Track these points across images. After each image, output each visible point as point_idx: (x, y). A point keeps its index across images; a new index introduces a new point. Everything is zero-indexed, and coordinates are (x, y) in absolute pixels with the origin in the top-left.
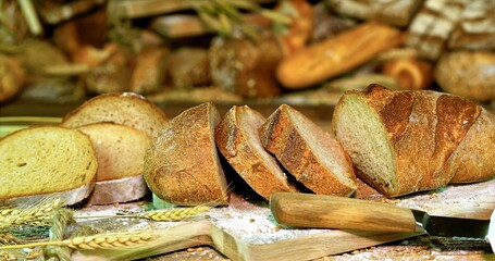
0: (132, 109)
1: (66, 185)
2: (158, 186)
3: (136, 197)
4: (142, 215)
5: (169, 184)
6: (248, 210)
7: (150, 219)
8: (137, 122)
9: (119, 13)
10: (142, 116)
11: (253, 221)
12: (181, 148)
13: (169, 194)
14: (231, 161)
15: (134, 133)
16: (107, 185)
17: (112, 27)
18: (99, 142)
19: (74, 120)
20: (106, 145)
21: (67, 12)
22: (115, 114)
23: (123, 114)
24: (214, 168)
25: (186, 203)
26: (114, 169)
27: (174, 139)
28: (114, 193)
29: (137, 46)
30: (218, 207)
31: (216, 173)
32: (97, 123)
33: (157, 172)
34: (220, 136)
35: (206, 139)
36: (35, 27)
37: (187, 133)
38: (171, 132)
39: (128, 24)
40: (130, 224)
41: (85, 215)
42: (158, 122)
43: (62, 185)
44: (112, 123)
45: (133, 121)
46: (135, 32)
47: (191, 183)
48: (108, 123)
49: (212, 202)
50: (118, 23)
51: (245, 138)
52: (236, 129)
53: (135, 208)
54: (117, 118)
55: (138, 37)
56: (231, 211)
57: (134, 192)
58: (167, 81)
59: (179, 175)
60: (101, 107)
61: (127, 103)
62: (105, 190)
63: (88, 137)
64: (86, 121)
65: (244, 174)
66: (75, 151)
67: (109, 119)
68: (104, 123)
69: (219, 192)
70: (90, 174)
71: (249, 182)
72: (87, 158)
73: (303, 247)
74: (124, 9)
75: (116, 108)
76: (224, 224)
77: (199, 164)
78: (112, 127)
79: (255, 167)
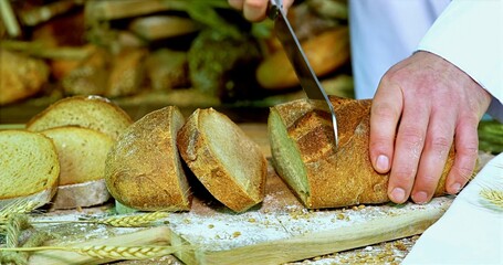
0: (97, 114)
1: (27, 190)
2: (118, 191)
3: (100, 202)
4: (101, 220)
5: (129, 189)
6: (209, 216)
7: (109, 225)
8: (102, 126)
9: (97, 15)
10: (108, 120)
11: (212, 226)
12: (141, 152)
13: (129, 199)
14: (191, 165)
15: (98, 137)
16: (70, 189)
17: (90, 28)
18: (64, 146)
19: (39, 124)
20: (71, 148)
21: (45, 13)
22: (81, 117)
23: (88, 117)
24: (174, 172)
25: (146, 209)
26: (77, 173)
27: (134, 143)
28: (77, 197)
29: (116, 48)
30: (177, 212)
31: (176, 178)
32: (63, 127)
33: (117, 177)
34: (181, 140)
35: (167, 143)
36: (13, 29)
37: (148, 138)
38: (132, 136)
39: (106, 25)
40: (88, 230)
41: (46, 219)
42: (123, 125)
43: (24, 190)
44: (78, 126)
45: (99, 125)
46: (113, 33)
47: (150, 188)
48: (73, 126)
49: (173, 207)
50: (96, 25)
51: (205, 142)
52: (197, 133)
53: (97, 213)
54: (82, 120)
55: (117, 38)
56: (191, 216)
57: (97, 196)
58: (145, 83)
59: (139, 180)
60: (66, 111)
61: (92, 106)
62: (68, 194)
63: (51, 140)
64: (51, 124)
65: (203, 179)
66: (37, 155)
67: (74, 122)
68: (69, 126)
69: (179, 196)
70: (52, 179)
71: (207, 187)
72: (50, 162)
73: (262, 253)
74: (102, 11)
75: (81, 111)
76: (183, 230)
77: (159, 168)
78: (77, 130)
79: (214, 172)
